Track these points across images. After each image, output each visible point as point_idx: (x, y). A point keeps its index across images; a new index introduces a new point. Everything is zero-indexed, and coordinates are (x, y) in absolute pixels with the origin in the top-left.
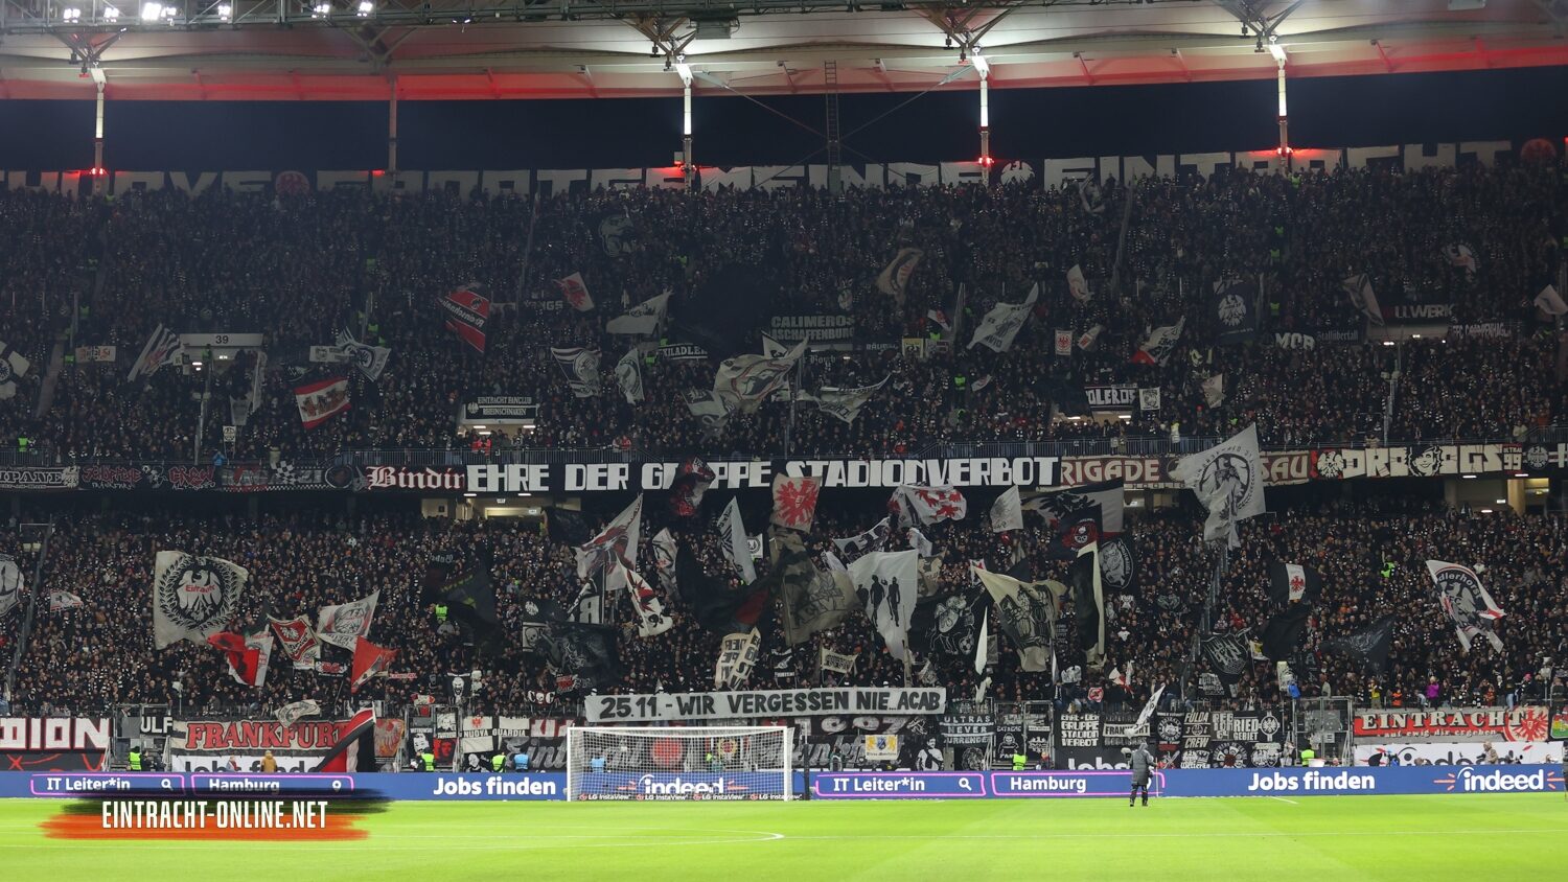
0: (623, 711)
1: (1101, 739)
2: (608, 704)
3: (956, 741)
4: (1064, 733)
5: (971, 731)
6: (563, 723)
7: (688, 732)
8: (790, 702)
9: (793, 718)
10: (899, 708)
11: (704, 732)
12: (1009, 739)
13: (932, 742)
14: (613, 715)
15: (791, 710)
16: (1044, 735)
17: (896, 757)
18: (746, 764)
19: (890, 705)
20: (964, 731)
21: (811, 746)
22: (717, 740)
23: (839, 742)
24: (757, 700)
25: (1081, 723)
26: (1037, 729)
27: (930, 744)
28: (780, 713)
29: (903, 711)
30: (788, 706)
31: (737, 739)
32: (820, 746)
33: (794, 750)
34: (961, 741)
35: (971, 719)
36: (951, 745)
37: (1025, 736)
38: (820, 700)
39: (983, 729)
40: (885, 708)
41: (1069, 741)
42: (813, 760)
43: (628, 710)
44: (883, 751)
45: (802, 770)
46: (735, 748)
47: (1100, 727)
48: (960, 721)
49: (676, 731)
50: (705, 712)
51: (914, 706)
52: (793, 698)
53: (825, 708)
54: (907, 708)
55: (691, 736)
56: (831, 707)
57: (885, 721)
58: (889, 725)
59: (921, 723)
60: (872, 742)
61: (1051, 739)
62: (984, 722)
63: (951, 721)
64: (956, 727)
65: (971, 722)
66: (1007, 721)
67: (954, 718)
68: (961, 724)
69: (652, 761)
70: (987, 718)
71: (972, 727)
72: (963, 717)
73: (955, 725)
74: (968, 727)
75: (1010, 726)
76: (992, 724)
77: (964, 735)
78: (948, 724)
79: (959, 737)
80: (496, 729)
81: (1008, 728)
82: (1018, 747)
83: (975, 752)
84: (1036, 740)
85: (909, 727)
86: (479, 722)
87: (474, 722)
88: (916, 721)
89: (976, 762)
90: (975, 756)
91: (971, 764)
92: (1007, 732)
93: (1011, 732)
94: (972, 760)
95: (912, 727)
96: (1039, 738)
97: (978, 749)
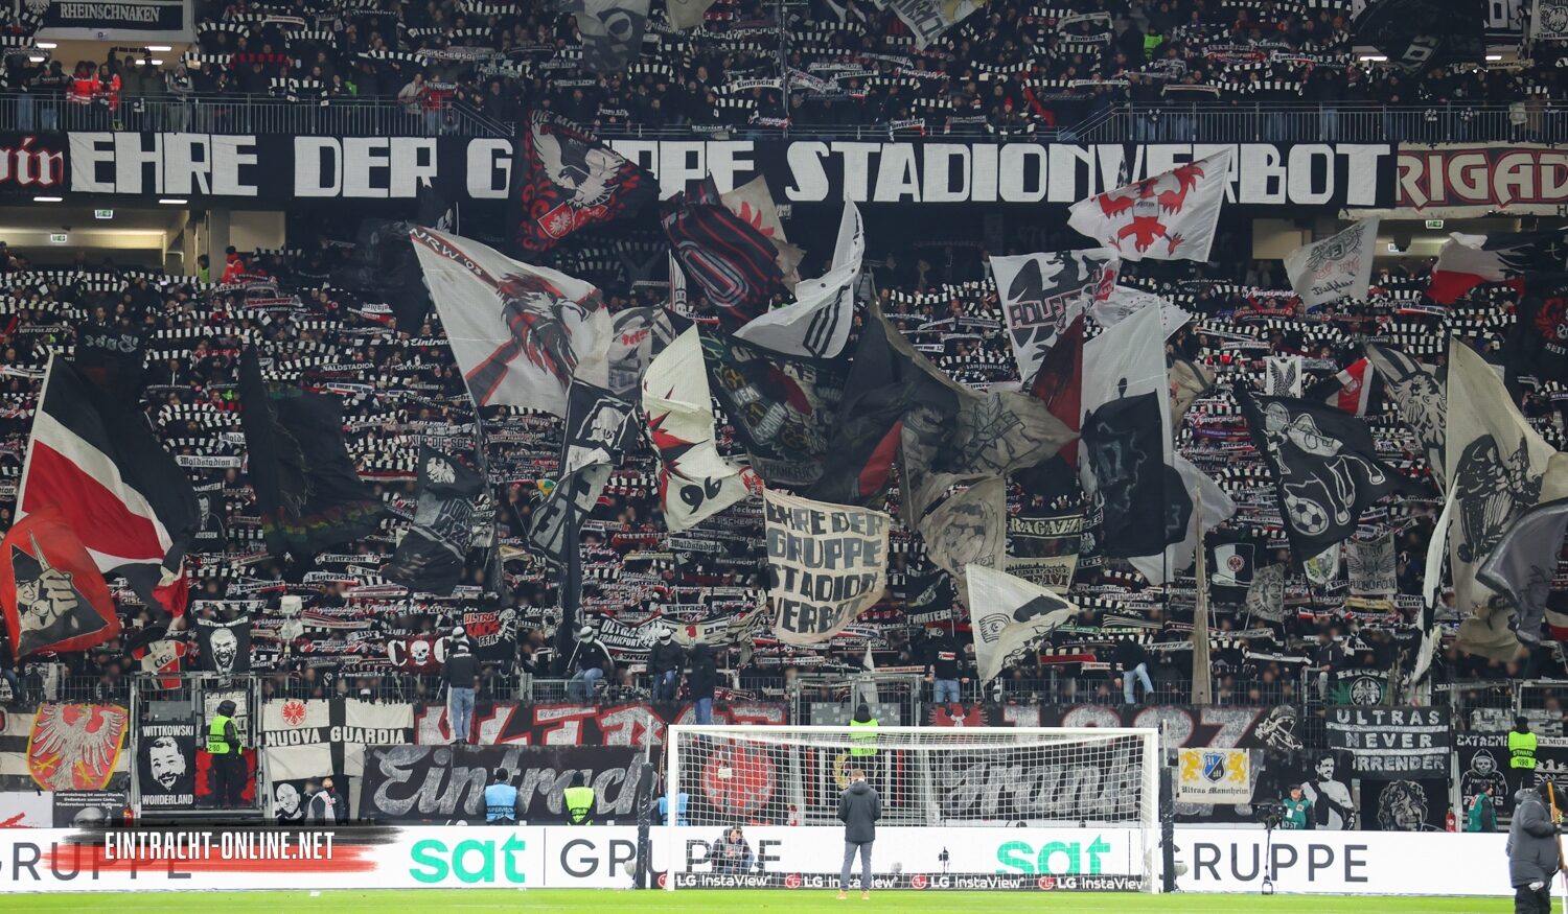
3: (1364, 764)
5: (1398, 744)
6: (490, 715)
12: (1482, 763)
16: (1564, 755)
20: (1381, 744)
26: (1547, 743)
34: (1376, 765)
39: (1425, 740)
44: (1219, 784)
48: (1372, 721)
57: (1205, 721)
60: (1192, 764)
62: (1426, 723)
63: (1353, 721)
64: (1362, 735)
65: (1397, 724)
66: (1478, 723)
67: (1359, 714)
68: (1376, 728)
69: (704, 800)
70: (1434, 716)
71: (1399, 735)
72: (1378, 713)
73: (1360, 729)
74: (1389, 734)
75: (1487, 734)
76: (1445, 729)
77: (1381, 752)
78: (1346, 728)
79: (1370, 757)
80: (338, 729)
81: (1482, 738)
82: (1503, 782)
83: (1407, 790)
84: (1546, 766)
85: (1259, 733)
86: (300, 712)
87: (287, 713)
88: (1273, 720)
89: (1410, 812)
90: (1409, 799)
91: (1398, 817)
92: (1478, 747)
93: (1487, 747)
94: (1399, 807)
95: (1267, 737)
96: (1551, 762)
97: (1413, 783)
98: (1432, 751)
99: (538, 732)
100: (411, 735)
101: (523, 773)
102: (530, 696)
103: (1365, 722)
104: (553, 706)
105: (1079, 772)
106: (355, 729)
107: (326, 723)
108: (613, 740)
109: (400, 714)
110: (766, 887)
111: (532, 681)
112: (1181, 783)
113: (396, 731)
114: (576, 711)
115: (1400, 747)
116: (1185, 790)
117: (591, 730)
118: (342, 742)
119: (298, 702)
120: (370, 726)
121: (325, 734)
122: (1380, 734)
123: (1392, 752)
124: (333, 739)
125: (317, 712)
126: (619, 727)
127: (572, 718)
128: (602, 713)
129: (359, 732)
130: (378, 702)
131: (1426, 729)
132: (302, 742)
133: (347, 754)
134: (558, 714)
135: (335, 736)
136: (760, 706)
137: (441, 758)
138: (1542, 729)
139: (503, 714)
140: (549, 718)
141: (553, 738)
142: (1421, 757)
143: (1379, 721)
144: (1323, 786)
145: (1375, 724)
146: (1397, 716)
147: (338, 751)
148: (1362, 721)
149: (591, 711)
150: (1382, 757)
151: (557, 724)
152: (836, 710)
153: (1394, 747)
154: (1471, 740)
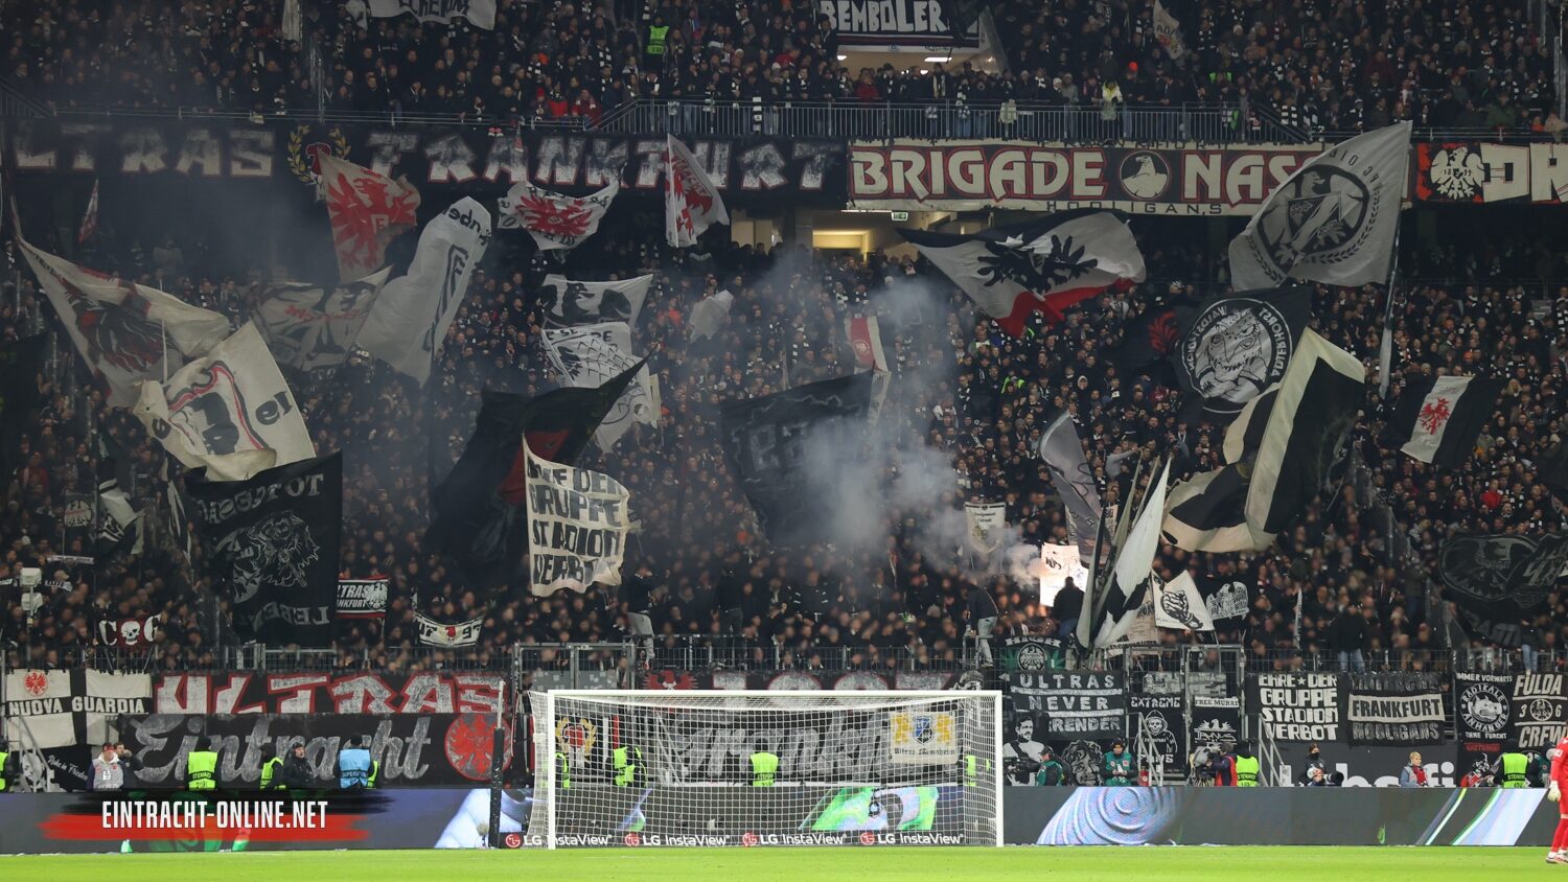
1: (1345, 726)
4: (1266, 711)
5: (1076, 707)
12: (1155, 723)
13: (1025, 729)
16: (1227, 715)
25: (1301, 693)
26: (1212, 703)
27: (1022, 732)
37: (1187, 717)
39: (1102, 702)
41: (1279, 728)
44: (927, 746)
47: (1341, 701)
48: (1053, 684)
62: (1102, 687)
63: (1035, 685)
64: (1045, 698)
65: (1075, 688)
66: (1150, 685)
67: (1040, 678)
68: (1056, 692)
70: (1109, 679)
71: (1078, 698)
72: (1058, 677)
73: (1042, 693)
74: (1069, 697)
75: (1158, 696)
76: (1120, 691)
77: (1062, 713)
78: (1029, 692)
80: (79, 699)
81: (1155, 700)
82: (1173, 741)
83: (1087, 750)
84: (1211, 726)
86: (42, 683)
87: (29, 683)
88: (962, 685)
90: (1088, 757)
91: (1079, 775)
92: (1151, 708)
93: (1158, 708)
94: (1079, 766)
97: (1092, 743)
98: (1107, 713)
99: (273, 701)
100: (150, 704)
101: (274, 741)
102: (264, 666)
103: (1046, 686)
104: (286, 676)
105: (799, 735)
106: (96, 699)
107: (67, 693)
108: (344, 708)
109: (137, 685)
110: (609, 846)
111: (265, 651)
112: (893, 746)
113: (135, 700)
114: (309, 680)
115: (1079, 710)
116: (897, 751)
117: (323, 699)
118: (84, 712)
119: (39, 673)
120: (109, 694)
121: (66, 704)
122: (1060, 697)
123: (1072, 714)
124: (75, 709)
125: (59, 682)
126: (349, 696)
127: (304, 687)
128: (333, 681)
129: (99, 702)
130: (117, 672)
131: (1102, 693)
132: (45, 712)
133: (88, 725)
134: (291, 683)
135: (77, 705)
136: (483, 674)
137: (195, 727)
138: (1208, 691)
139: (238, 684)
140: (282, 687)
141: (287, 707)
142: (1098, 718)
143: (1059, 685)
144: (1022, 746)
145: (1055, 688)
146: (1075, 680)
147: (80, 720)
148: (1043, 685)
149: (323, 679)
150: (1063, 718)
151: (290, 693)
152: (556, 678)
153: (1074, 709)
154: (1145, 702)
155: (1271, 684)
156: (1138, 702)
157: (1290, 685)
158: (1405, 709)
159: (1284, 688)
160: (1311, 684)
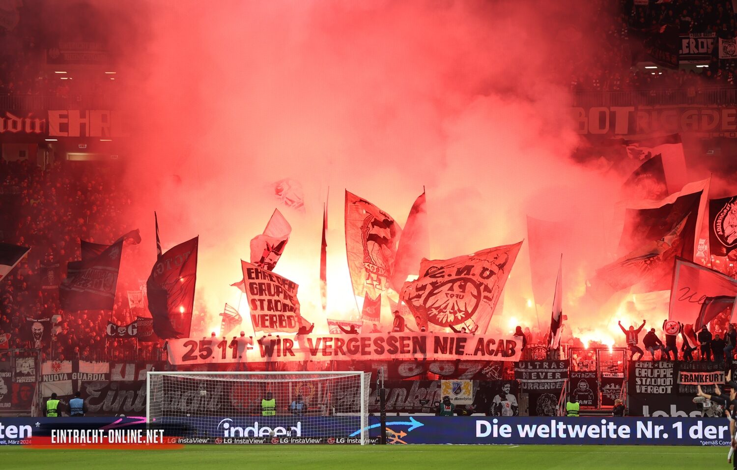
0: (205, 353)
1: (676, 386)
2: (190, 347)
3: (530, 387)
4: (638, 380)
5: (546, 377)
6: (144, 367)
7: (267, 376)
8: (369, 345)
9: (371, 361)
10: (476, 354)
11: (283, 376)
12: (583, 385)
13: (507, 388)
14: (195, 358)
15: (369, 353)
16: (619, 382)
17: (470, 402)
18: (323, 407)
19: (466, 350)
20: (538, 377)
21: (387, 390)
22: (295, 384)
23: (415, 388)
24: (336, 344)
25: (656, 371)
26: (611, 376)
27: (505, 389)
28: (358, 357)
29: (479, 357)
30: (367, 349)
31: (315, 384)
32: (397, 391)
33: (371, 395)
34: (536, 387)
35: (546, 365)
36: (526, 391)
37: (599, 382)
38: (398, 344)
39: (558, 375)
40: (462, 353)
41: (644, 388)
42: (390, 404)
43: (210, 352)
44: (459, 396)
45: (378, 414)
46: (313, 393)
47: (675, 375)
48: (534, 367)
49: (254, 375)
50: (285, 355)
51: (491, 353)
52: (371, 342)
53: (403, 352)
54: (483, 354)
55: (270, 381)
56: (409, 352)
57: (460, 367)
58: (465, 370)
59: (496, 369)
60: (447, 387)
61: (625, 388)
62: (558, 368)
63: (526, 367)
64: (530, 373)
65: (546, 368)
67: (529, 364)
68: (536, 370)
69: (231, 406)
70: (562, 365)
71: (546, 373)
73: (529, 371)
74: (542, 373)
75: (585, 372)
76: (566, 370)
77: (538, 381)
78: (523, 370)
79: (533, 383)
80: (76, 374)
81: (583, 374)
82: (592, 394)
83: (549, 398)
84: (610, 386)
85: (483, 372)
86: (59, 366)
87: (53, 367)
88: (491, 367)
89: (551, 408)
90: (550, 402)
91: (545, 410)
92: (581, 378)
93: (584, 378)
94: (546, 406)
95: (487, 373)
96: (613, 385)
97: (552, 395)
98: (560, 380)
100: (108, 376)
103: (531, 367)
106: (83, 374)
107: (70, 371)
109: (103, 367)
113: (102, 374)
115: (547, 379)
118: (77, 380)
119: (58, 362)
120: (90, 372)
121: (69, 376)
122: (538, 373)
123: (543, 381)
124: (73, 378)
125: (67, 367)
129: (85, 375)
130: (94, 362)
131: (558, 371)
132: (59, 380)
133: (79, 385)
135: (74, 377)
137: (114, 387)
138: (609, 370)
139: (149, 367)
142: (556, 383)
143: (538, 367)
145: (536, 368)
147: (75, 384)
150: (539, 383)
153: (544, 379)
154: (578, 375)
155: (641, 366)
156: (575, 375)
157: (650, 367)
158: (706, 378)
159: (647, 368)
160: (660, 366)
